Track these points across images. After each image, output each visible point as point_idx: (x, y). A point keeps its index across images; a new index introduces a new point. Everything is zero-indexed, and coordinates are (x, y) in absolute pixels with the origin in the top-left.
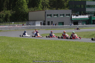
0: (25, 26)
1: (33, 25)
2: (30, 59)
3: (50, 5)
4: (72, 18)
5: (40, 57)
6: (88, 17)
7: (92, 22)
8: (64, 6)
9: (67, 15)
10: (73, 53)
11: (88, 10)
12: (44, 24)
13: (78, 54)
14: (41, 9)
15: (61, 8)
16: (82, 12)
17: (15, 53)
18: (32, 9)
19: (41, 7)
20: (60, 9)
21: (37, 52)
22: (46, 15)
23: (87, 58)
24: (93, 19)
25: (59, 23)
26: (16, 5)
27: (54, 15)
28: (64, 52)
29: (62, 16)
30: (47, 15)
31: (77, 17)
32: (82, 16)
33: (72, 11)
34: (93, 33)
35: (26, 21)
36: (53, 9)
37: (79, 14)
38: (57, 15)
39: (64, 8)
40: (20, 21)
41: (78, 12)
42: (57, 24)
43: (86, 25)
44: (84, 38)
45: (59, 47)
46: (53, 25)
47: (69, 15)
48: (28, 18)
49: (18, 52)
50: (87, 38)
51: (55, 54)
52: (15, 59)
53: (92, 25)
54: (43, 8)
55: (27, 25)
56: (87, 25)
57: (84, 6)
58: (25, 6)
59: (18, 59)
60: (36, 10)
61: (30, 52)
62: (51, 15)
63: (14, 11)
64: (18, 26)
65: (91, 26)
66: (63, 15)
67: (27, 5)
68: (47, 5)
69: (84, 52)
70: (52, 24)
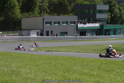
0: (17, 37)
1: (27, 36)
2: (23, 80)
3: (49, 10)
4: (78, 26)
5: (36, 78)
6: (99, 26)
7: (104, 33)
8: (67, 10)
9: (71, 23)
10: (79, 73)
11: (99, 16)
12: (42, 34)
13: (85, 74)
14: (38, 15)
15: (64, 13)
16: (92, 19)
17: (3, 72)
18: (26, 14)
19: (37, 11)
20: (63, 15)
21: (32, 71)
22: (44, 23)
23: (97, 79)
24: (105, 28)
25: (61, 33)
26: (6, 9)
27: (55, 23)
28: (68, 72)
29: (65, 25)
30: (46, 22)
31: (85, 26)
32: (91, 24)
33: (78, 17)
34: (105, 46)
35: (18, 30)
36: (53, 14)
37: (87, 21)
38: (59, 23)
39: (67, 14)
40: (10, 31)
41: (86, 19)
42: (59, 34)
43: (96, 36)
44: (93, 53)
45: (61, 64)
46: (54, 36)
47: (74, 23)
48: (21, 27)
49: (8, 71)
50: (97, 53)
51: (55, 74)
52: (4, 81)
53: (104, 36)
54: (40, 13)
55: (20, 35)
56: (98, 36)
57: (94, 12)
58: (17, 11)
59: (7, 79)
60: (31, 16)
61: (23, 70)
62: (50, 23)
63: (3, 16)
64: (8, 37)
65: (103, 38)
66: (67, 23)
67: (20, 9)
68: (46, 10)
69: (94, 72)
70: (52, 35)
